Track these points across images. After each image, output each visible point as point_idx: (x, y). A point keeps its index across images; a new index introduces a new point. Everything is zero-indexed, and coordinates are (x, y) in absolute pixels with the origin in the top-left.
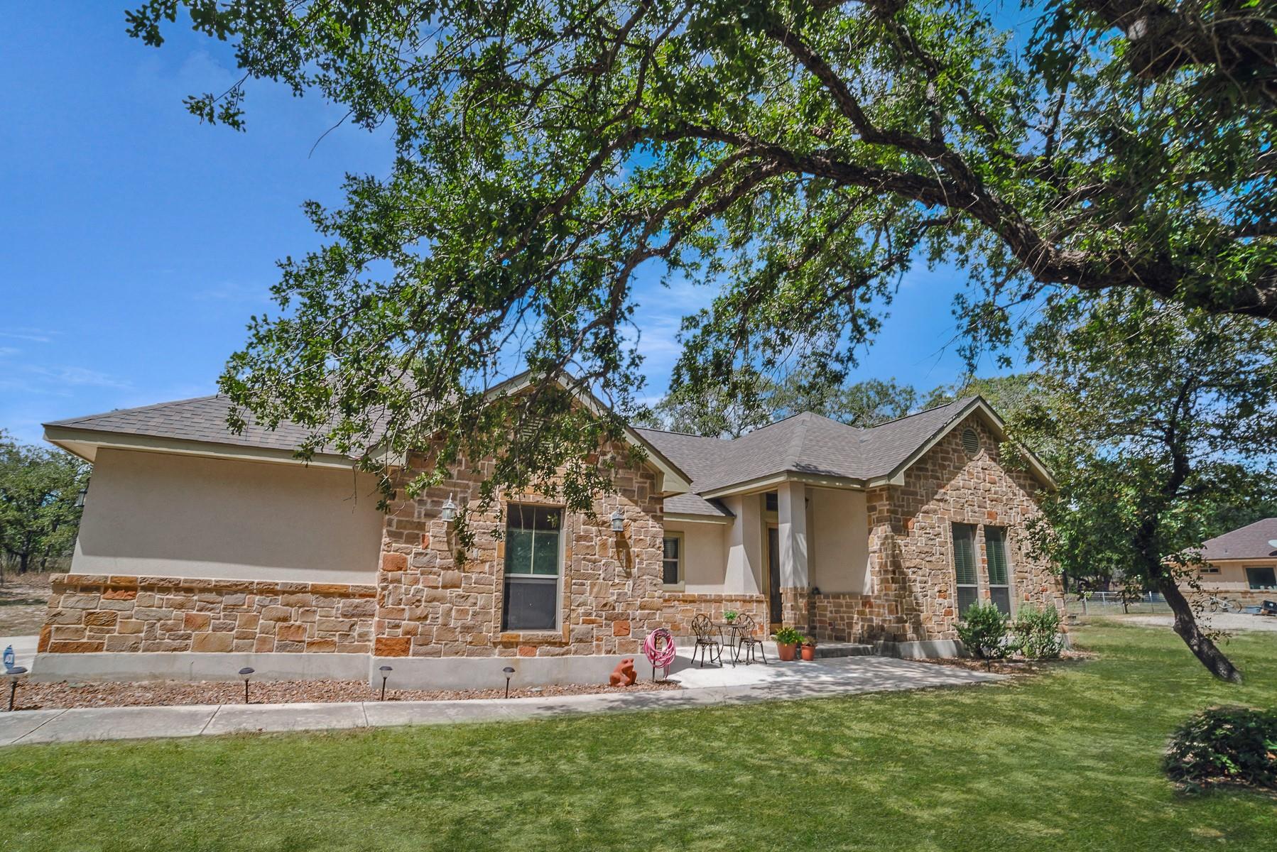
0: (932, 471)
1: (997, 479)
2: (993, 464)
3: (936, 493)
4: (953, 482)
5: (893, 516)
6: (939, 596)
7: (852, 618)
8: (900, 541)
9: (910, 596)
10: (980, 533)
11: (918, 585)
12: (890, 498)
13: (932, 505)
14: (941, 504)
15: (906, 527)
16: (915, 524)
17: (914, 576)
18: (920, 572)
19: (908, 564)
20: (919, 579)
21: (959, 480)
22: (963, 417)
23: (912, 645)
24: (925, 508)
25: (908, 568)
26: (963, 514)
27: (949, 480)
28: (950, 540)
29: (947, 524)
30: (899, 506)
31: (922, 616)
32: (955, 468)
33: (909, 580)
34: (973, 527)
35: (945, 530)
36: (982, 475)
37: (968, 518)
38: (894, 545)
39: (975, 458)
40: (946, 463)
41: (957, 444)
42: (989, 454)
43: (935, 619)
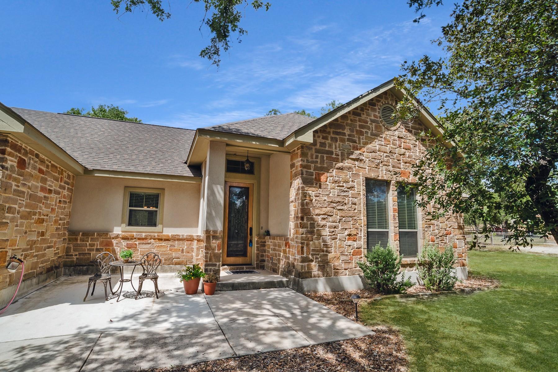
0: (349, 135)
1: (412, 146)
2: (409, 134)
3: (352, 153)
4: (369, 146)
5: (305, 170)
6: (349, 239)
7: (279, 255)
8: (312, 192)
9: (318, 239)
10: (392, 188)
11: (327, 229)
12: (303, 155)
13: (347, 163)
14: (356, 163)
15: (319, 180)
16: (327, 178)
17: (324, 222)
18: (331, 219)
19: (317, 211)
20: (328, 224)
21: (375, 145)
22: (378, 93)
23: (316, 281)
24: (340, 165)
25: (318, 215)
26: (378, 172)
27: (366, 144)
28: (363, 192)
29: (361, 180)
30: (312, 162)
31: (330, 256)
32: (372, 134)
33: (318, 226)
34: (387, 183)
35: (359, 184)
36: (398, 143)
37: (383, 174)
38: (305, 195)
39: (393, 128)
40: (364, 130)
41: (375, 116)
42: (405, 127)
43: (343, 258)
